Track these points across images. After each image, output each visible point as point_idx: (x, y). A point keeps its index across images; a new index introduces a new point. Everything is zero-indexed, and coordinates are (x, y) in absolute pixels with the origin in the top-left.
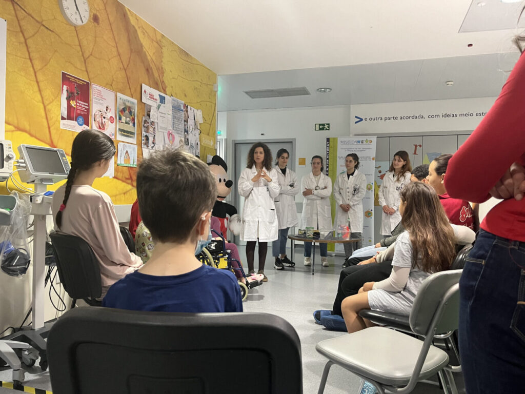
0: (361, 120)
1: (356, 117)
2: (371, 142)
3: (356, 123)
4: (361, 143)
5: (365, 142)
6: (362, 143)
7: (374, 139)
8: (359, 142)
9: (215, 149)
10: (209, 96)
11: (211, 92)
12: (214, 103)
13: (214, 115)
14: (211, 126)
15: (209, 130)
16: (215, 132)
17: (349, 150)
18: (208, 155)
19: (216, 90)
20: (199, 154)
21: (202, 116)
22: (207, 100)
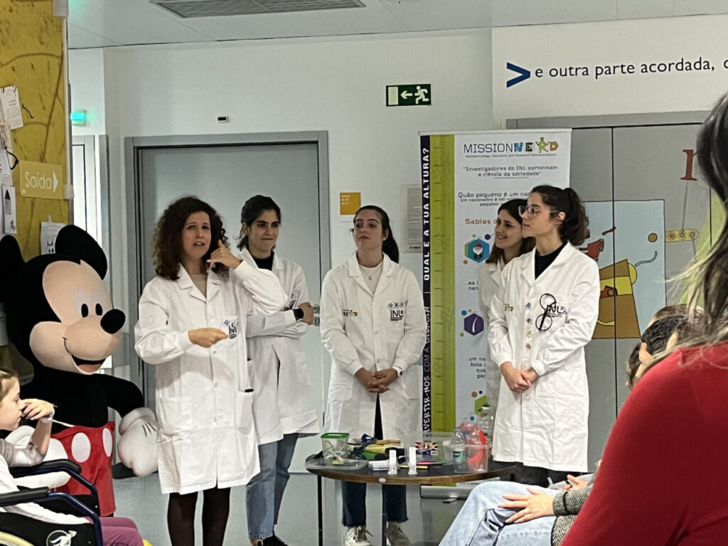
0: (526, 74)
1: (510, 66)
2: (554, 146)
3: (510, 83)
4: (524, 152)
5: (535, 148)
6: (529, 150)
7: (563, 137)
8: (518, 147)
9: (65, 200)
10: (40, 38)
11: (46, 22)
12: (57, 54)
13: (59, 92)
14: (51, 128)
15: (46, 145)
16: (64, 145)
17: (488, 171)
18: (43, 224)
19: (62, 15)
20: (13, 227)
21: (18, 105)
22: (35, 51)
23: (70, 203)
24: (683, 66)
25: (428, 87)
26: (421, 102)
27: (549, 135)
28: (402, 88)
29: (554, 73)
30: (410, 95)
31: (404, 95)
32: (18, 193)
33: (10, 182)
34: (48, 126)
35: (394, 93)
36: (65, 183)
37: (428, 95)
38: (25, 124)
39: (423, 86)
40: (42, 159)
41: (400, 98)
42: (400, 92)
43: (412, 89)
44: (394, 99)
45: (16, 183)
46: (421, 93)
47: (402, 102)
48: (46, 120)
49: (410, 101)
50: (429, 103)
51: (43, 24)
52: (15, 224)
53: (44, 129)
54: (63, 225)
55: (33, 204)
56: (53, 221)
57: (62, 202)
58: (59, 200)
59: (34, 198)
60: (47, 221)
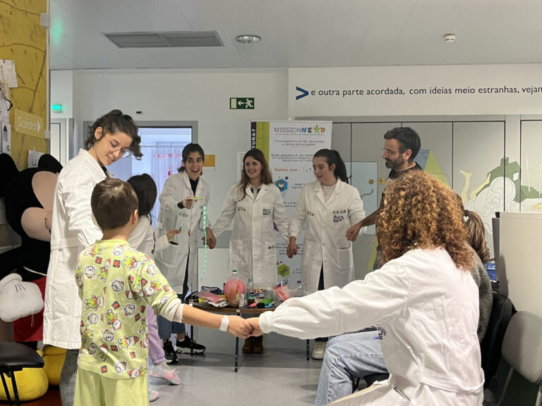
0: (306, 93)
1: (298, 89)
2: (323, 130)
3: (298, 98)
4: (307, 133)
5: (313, 131)
6: (310, 132)
7: (328, 126)
8: (304, 130)
9: (45, 139)
10: (31, 36)
11: (35, 28)
12: (42, 49)
13: (43, 73)
14: (37, 93)
15: (33, 102)
16: (45, 106)
17: (287, 143)
18: (30, 151)
19: (46, 25)
20: (8, 150)
21: (14, 73)
22: (28, 43)
23: (48, 141)
24: (389, 92)
25: (253, 99)
26: (249, 108)
27: (321, 124)
28: (238, 100)
29: (322, 93)
30: (243, 103)
31: (240, 103)
32: (13, 129)
33: (8, 121)
34: (35, 92)
35: (234, 101)
36: (45, 128)
37: (253, 104)
38: (19, 87)
39: (250, 99)
40: (30, 111)
41: (237, 105)
42: (237, 102)
43: (244, 100)
44: (234, 105)
45: (12, 122)
46: (249, 103)
47: (238, 107)
48: (34, 88)
49: (243, 107)
50: (253, 108)
51: (33, 28)
52: (10, 148)
53: (32, 93)
54: (42, 154)
55: (23, 138)
56: (37, 151)
57: (43, 141)
58: (41, 139)
59: (24, 135)
60: (33, 150)
